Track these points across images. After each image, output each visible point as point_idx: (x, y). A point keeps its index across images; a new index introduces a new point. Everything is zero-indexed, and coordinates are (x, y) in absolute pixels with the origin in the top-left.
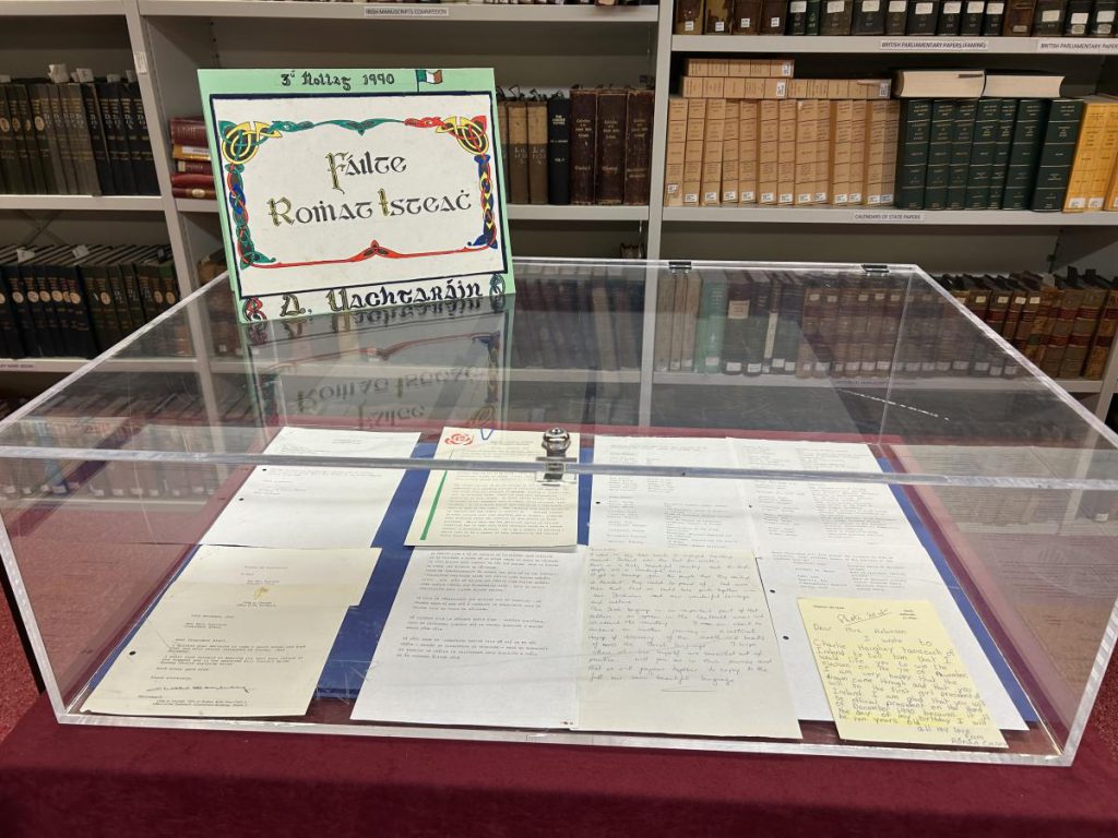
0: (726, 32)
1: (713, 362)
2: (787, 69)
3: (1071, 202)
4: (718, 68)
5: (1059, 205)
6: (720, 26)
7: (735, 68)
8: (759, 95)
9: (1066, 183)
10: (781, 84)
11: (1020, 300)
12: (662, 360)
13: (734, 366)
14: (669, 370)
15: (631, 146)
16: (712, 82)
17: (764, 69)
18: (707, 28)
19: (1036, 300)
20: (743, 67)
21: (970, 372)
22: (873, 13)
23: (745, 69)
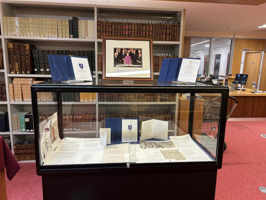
0: (19, 73)
1: (24, 130)
2: (31, 79)
3: (81, 101)
4: (19, 79)
5: (79, 101)
6: (18, 73)
7: (22, 79)
8: (27, 83)
9: (79, 97)
10: (30, 82)
11: (78, 117)
12: (14, 130)
13: (28, 130)
14: (16, 132)
15: (3, 92)
16: (18, 81)
17: (27, 79)
18: (16, 73)
19: (80, 117)
20: (23, 79)
21: (73, 130)
22: (48, 71)
23: (24, 79)
